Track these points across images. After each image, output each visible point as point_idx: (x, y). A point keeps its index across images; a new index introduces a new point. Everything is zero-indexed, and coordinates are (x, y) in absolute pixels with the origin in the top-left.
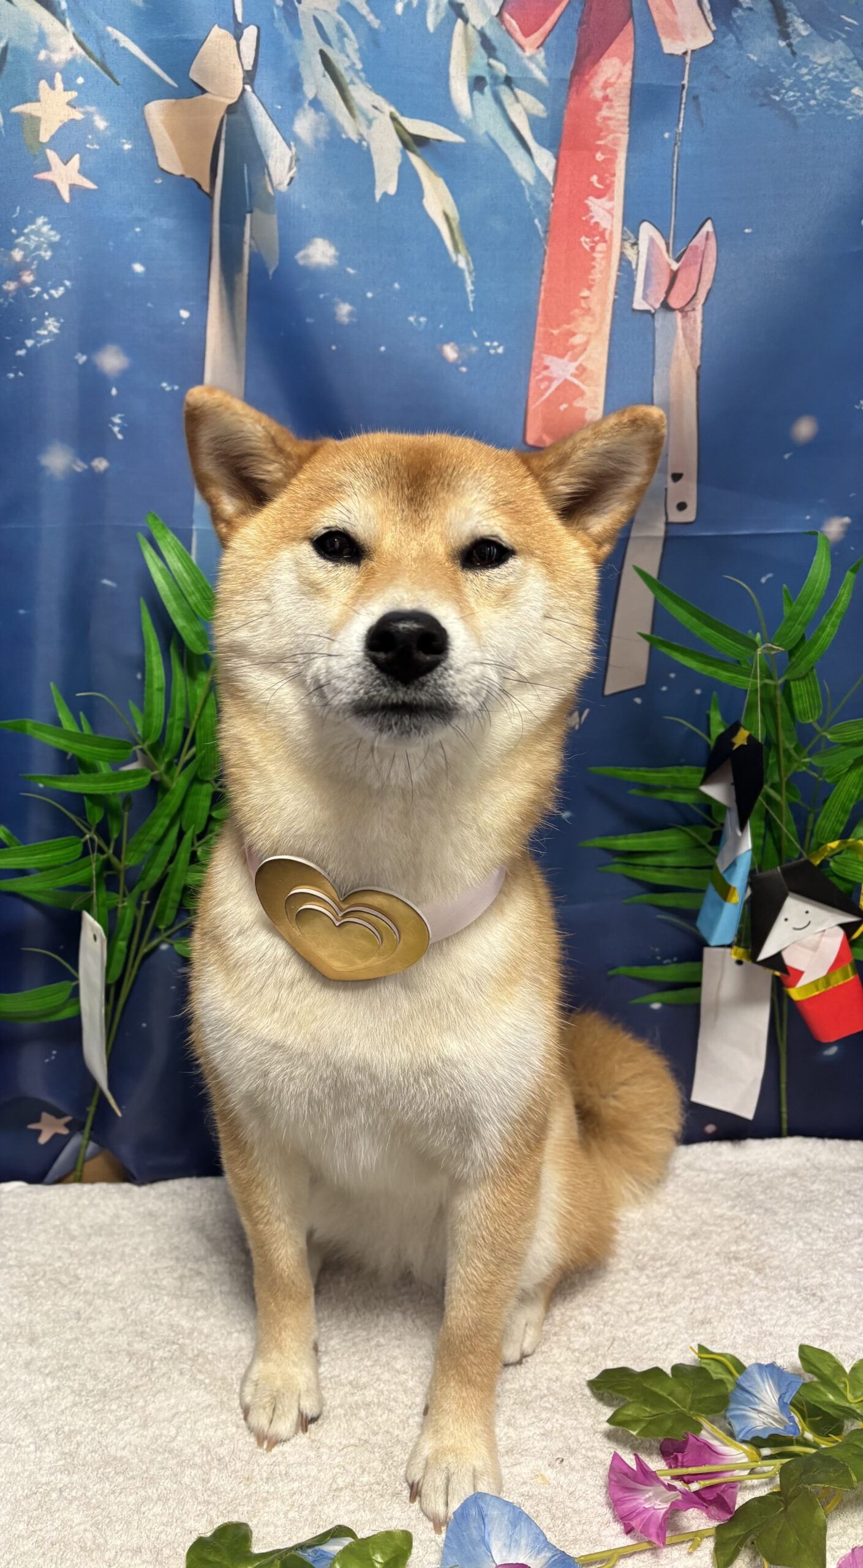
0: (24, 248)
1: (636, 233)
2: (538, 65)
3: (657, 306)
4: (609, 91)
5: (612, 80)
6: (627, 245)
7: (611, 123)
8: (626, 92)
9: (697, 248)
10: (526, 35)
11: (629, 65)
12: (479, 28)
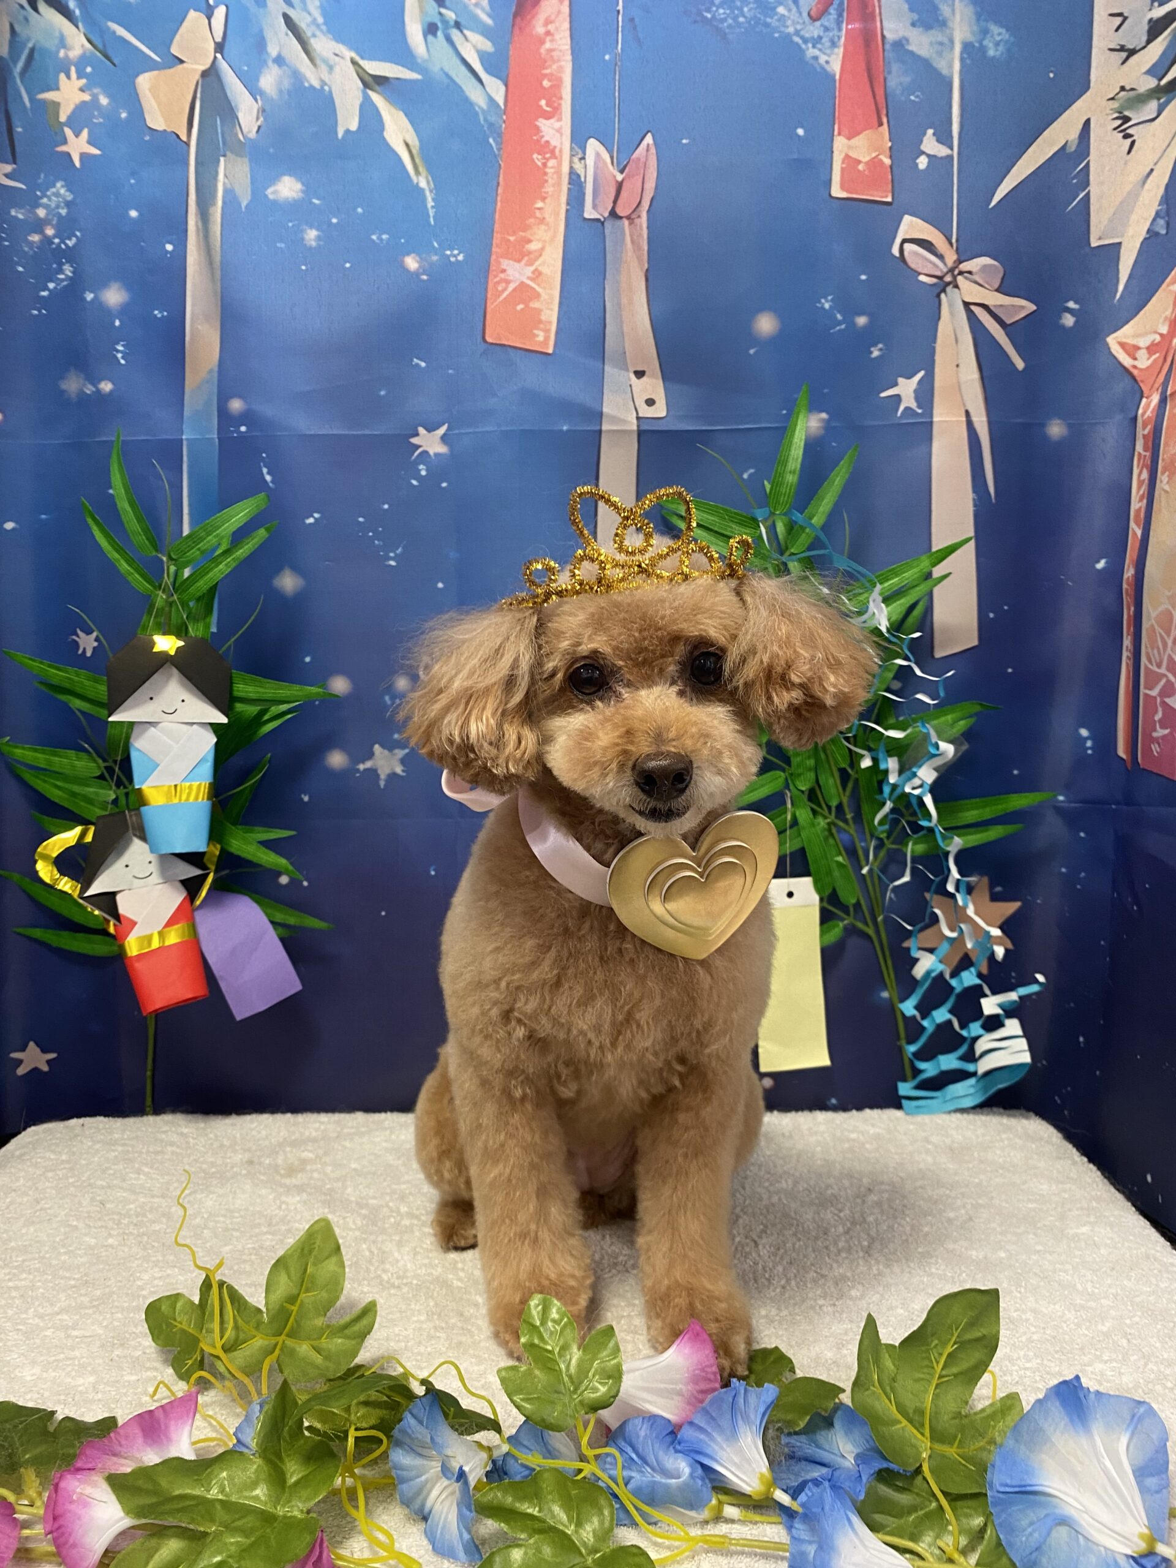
0: (46, 207)
1: (584, 149)
2: (483, 9)
3: (606, 214)
4: (550, 28)
5: (553, 17)
6: (576, 160)
7: (555, 54)
8: (567, 25)
9: (639, 159)
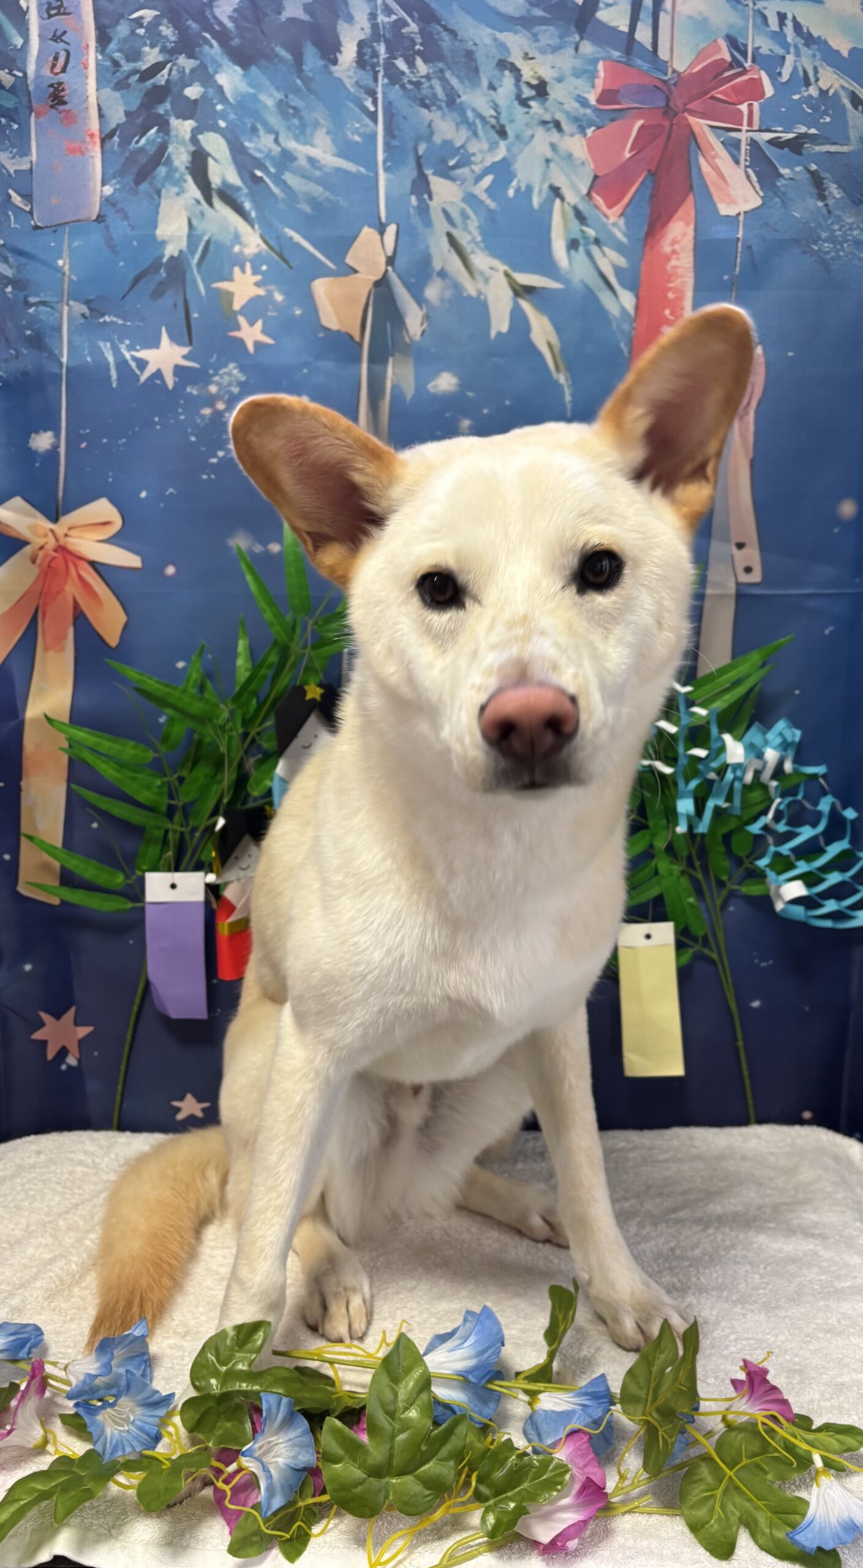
0: (218, 384)
2: (619, 229)
4: (677, 247)
5: (679, 238)
8: (690, 246)
10: (610, 206)
11: (692, 227)
12: (572, 204)
